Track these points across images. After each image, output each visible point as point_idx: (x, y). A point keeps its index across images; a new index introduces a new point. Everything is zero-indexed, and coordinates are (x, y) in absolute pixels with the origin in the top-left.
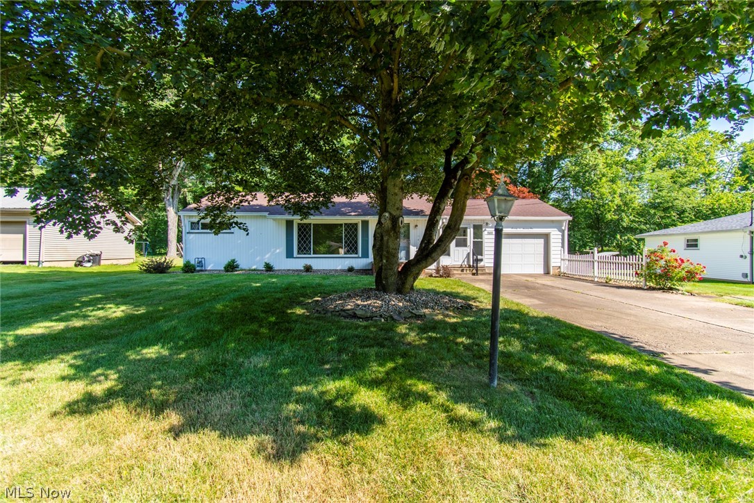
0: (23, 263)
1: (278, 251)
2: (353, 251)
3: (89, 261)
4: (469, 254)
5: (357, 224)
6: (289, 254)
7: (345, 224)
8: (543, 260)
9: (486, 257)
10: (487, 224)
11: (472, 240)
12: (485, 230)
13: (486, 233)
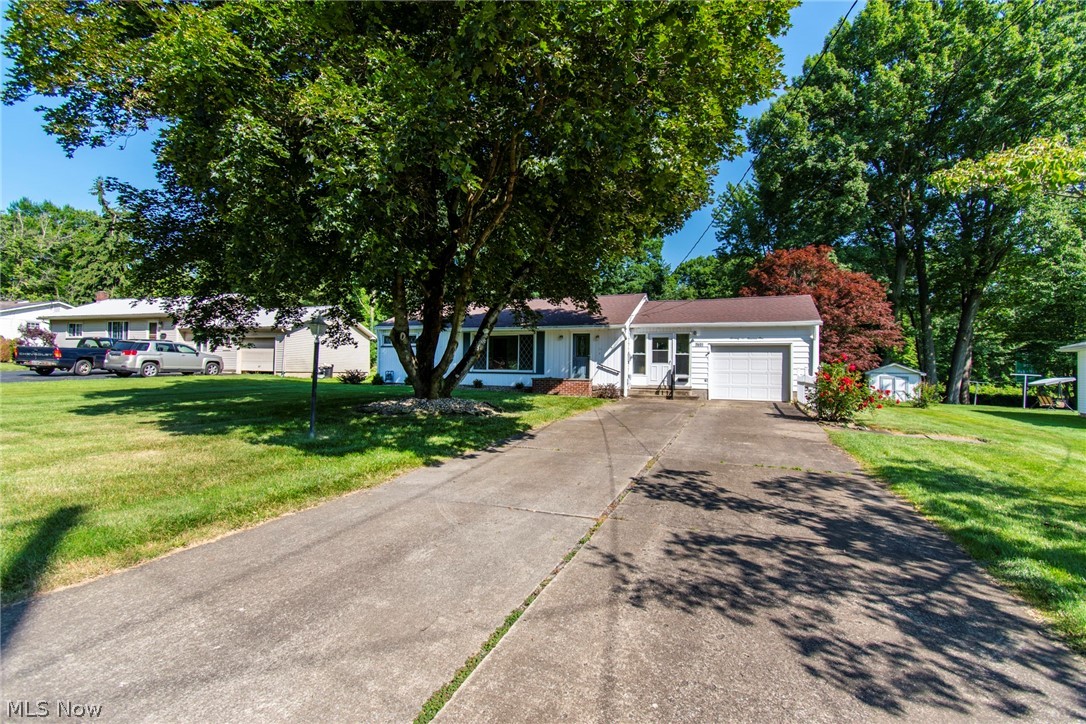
0: (272, 373)
2: (528, 366)
3: (322, 373)
4: (670, 371)
5: (532, 336)
7: (521, 336)
8: (781, 382)
9: (693, 376)
10: (695, 333)
11: (675, 353)
12: (692, 341)
13: (693, 344)
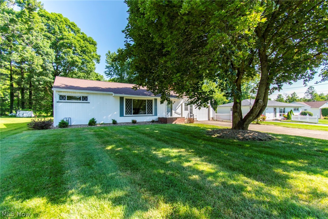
1: (115, 113)
2: (150, 113)
4: (188, 113)
5: (152, 100)
6: (122, 115)
7: (147, 100)
8: (208, 115)
9: (194, 114)
11: (190, 108)
